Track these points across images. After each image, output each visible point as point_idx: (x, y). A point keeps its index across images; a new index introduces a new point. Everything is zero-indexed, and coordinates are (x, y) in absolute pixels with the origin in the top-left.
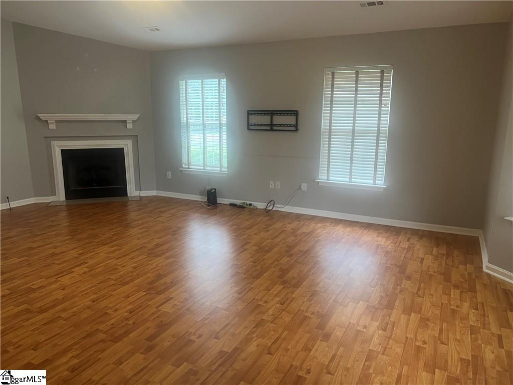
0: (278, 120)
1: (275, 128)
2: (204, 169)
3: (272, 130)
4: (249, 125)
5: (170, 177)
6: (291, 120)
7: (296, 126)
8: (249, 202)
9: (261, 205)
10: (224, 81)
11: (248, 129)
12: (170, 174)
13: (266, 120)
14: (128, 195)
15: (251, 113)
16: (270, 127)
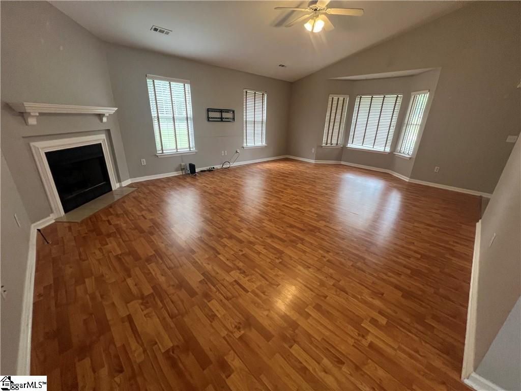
0: (225, 115)
1: (223, 120)
2: (177, 152)
3: (222, 121)
4: (208, 118)
5: (145, 164)
6: (230, 115)
7: (234, 119)
8: (212, 167)
9: (218, 167)
10: (188, 86)
11: (208, 120)
12: (145, 161)
13: (218, 115)
14: (113, 189)
15: (208, 110)
16: (222, 119)
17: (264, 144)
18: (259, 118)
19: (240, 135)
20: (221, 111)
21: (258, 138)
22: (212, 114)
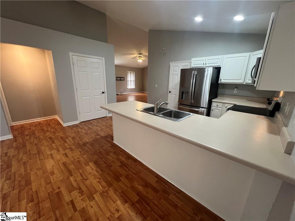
0: (121, 79)
4: (117, 80)
6: (123, 79)
7: (124, 80)
9: (120, 94)
13: (119, 79)
15: (117, 78)
16: (120, 80)
17: (134, 87)
18: (132, 80)
19: (126, 85)
20: (120, 78)
21: (132, 85)
22: (118, 79)
